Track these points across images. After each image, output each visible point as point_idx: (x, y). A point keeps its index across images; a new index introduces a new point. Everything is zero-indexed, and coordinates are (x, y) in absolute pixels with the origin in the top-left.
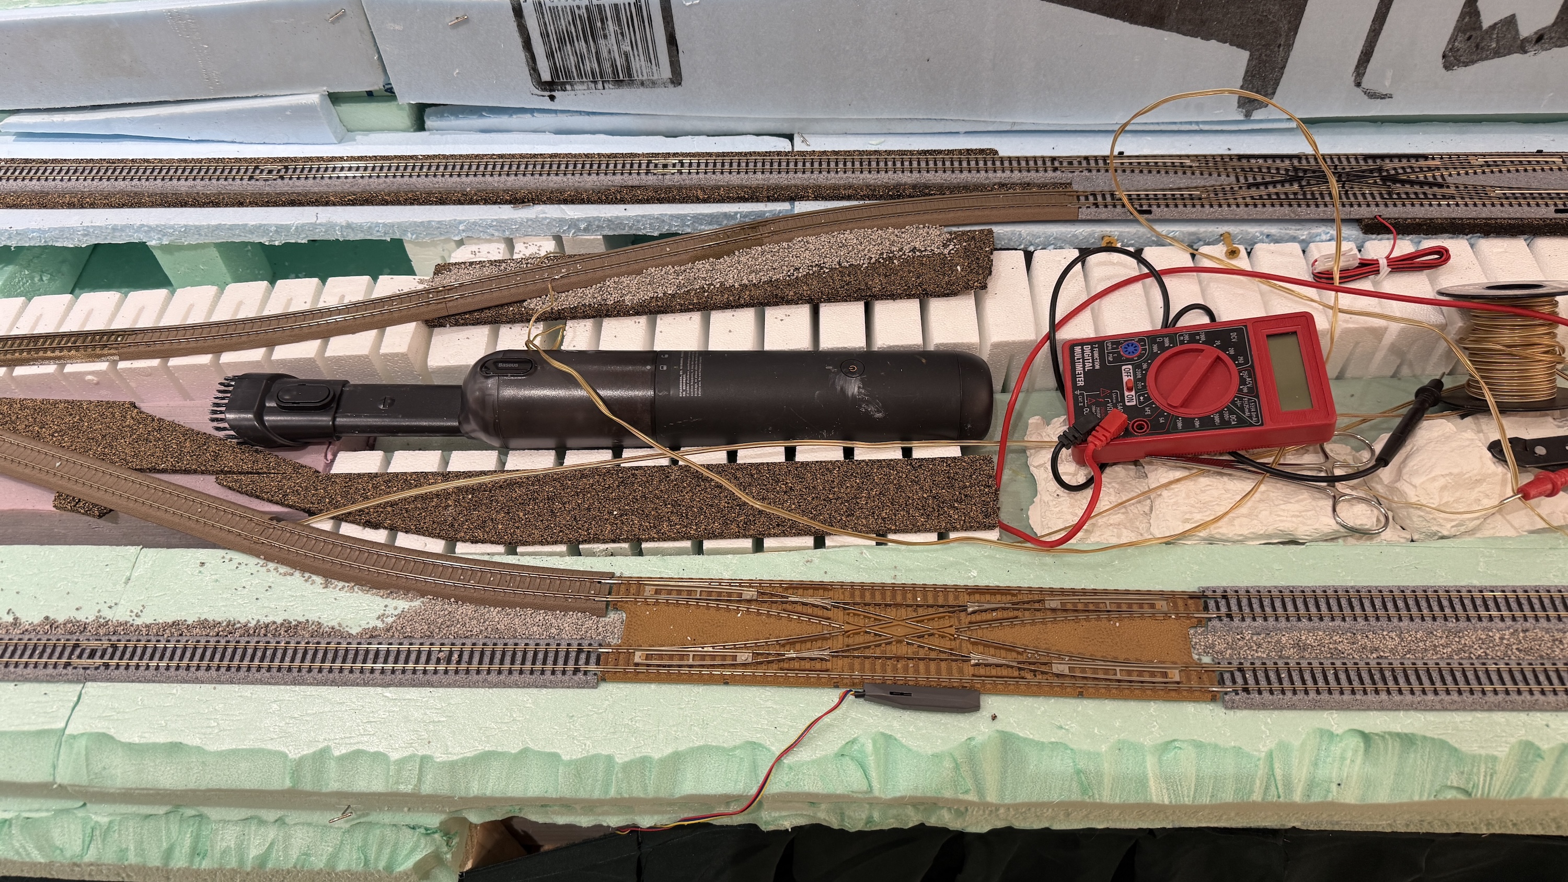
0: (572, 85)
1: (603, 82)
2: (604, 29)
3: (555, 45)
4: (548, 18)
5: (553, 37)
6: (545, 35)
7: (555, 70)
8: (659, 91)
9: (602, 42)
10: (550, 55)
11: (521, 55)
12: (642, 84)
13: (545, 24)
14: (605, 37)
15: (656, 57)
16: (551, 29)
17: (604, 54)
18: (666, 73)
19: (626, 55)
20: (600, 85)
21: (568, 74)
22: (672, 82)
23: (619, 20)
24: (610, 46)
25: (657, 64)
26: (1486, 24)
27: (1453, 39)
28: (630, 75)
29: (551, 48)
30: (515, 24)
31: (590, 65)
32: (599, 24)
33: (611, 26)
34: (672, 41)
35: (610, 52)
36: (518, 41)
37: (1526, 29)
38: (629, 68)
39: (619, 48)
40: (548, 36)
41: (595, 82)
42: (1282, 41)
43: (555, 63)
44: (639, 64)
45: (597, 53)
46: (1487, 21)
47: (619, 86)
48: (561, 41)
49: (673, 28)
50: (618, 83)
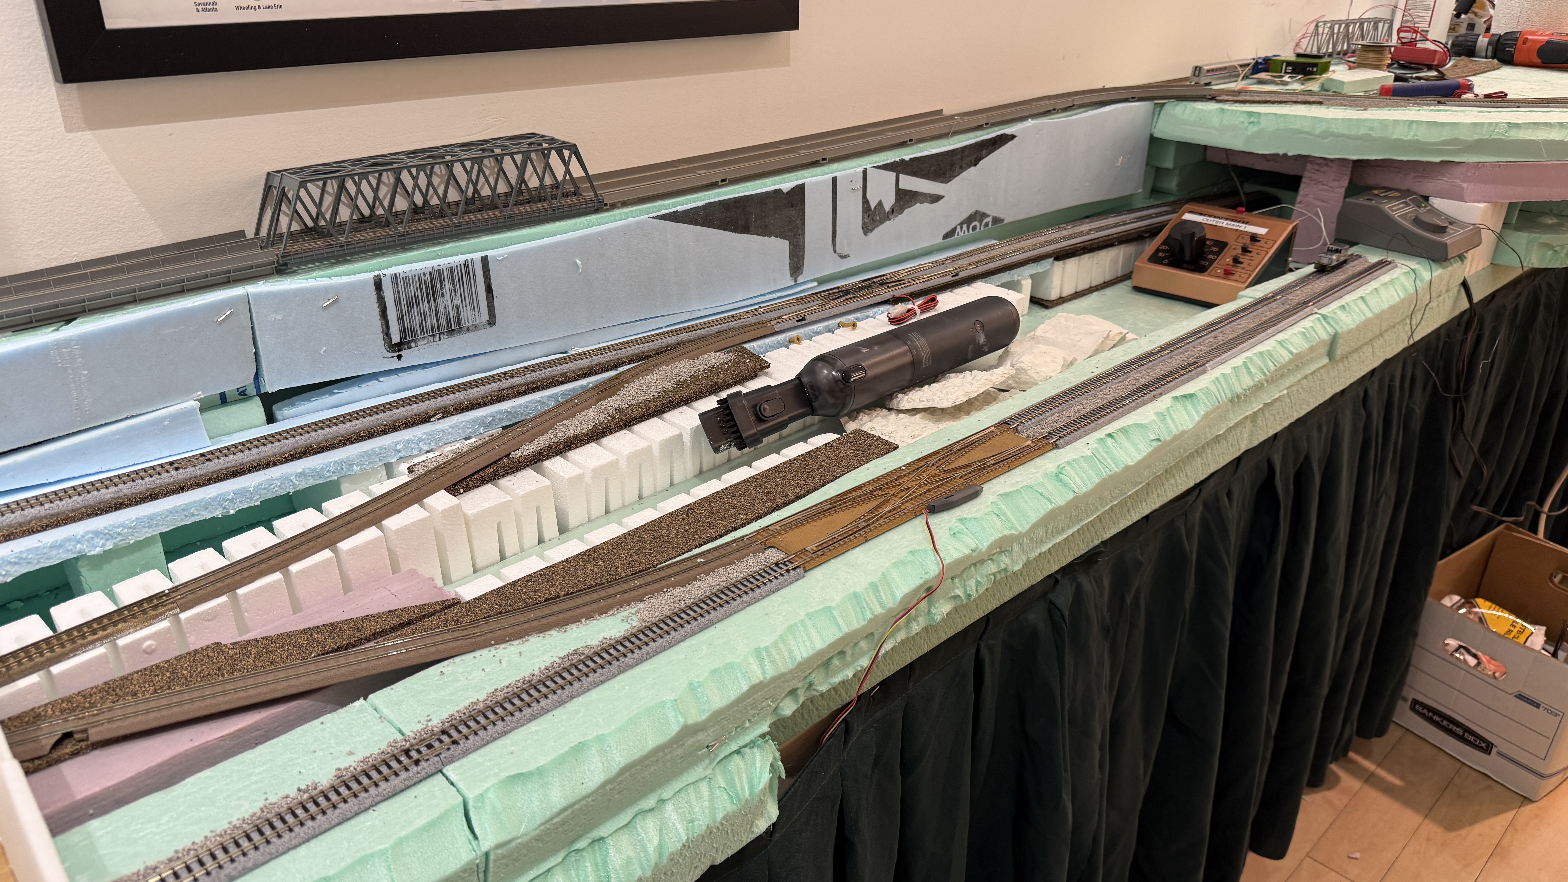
0: (416, 342)
1: (440, 334)
2: (442, 289)
3: (405, 309)
4: (401, 287)
5: (404, 302)
6: (398, 302)
7: (403, 332)
8: (481, 333)
9: (440, 300)
10: (401, 319)
11: (378, 323)
12: (468, 330)
13: (399, 292)
14: (443, 295)
15: (478, 305)
16: (403, 296)
17: (442, 310)
18: (485, 316)
19: (457, 307)
20: (437, 338)
21: (413, 333)
22: (489, 323)
23: (453, 280)
24: (445, 303)
25: (479, 311)
26: (873, 207)
27: (863, 218)
28: (459, 324)
29: (402, 313)
30: (376, 297)
31: (431, 321)
32: (439, 286)
33: (447, 286)
34: (489, 290)
35: (445, 308)
36: (376, 311)
37: (887, 207)
38: (459, 319)
39: (452, 302)
40: (400, 302)
41: (433, 336)
42: (800, 232)
43: (404, 326)
44: (466, 314)
45: (436, 310)
46: (873, 205)
47: (451, 335)
48: (410, 305)
49: (490, 279)
50: (451, 332)
